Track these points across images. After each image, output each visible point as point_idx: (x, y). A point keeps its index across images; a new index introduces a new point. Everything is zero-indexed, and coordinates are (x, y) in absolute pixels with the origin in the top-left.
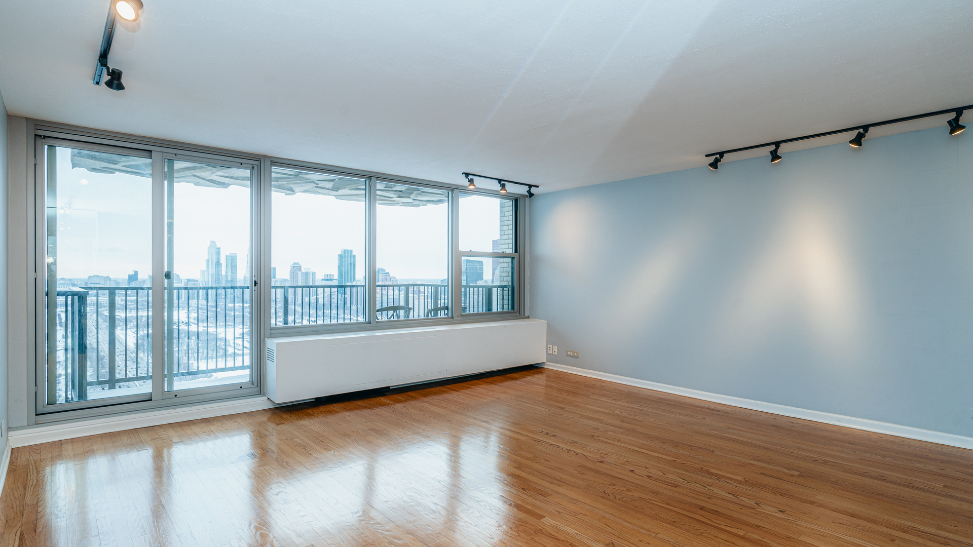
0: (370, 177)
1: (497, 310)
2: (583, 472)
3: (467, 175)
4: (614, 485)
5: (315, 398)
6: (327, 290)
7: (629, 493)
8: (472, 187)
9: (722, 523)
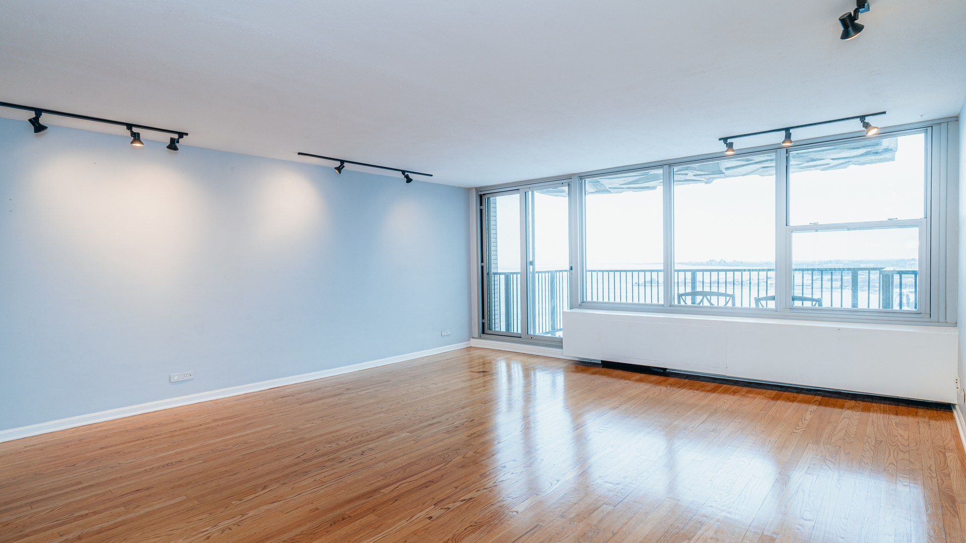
0: (669, 165)
1: (879, 307)
3: (725, 139)
5: (601, 361)
6: (642, 274)
8: (730, 153)
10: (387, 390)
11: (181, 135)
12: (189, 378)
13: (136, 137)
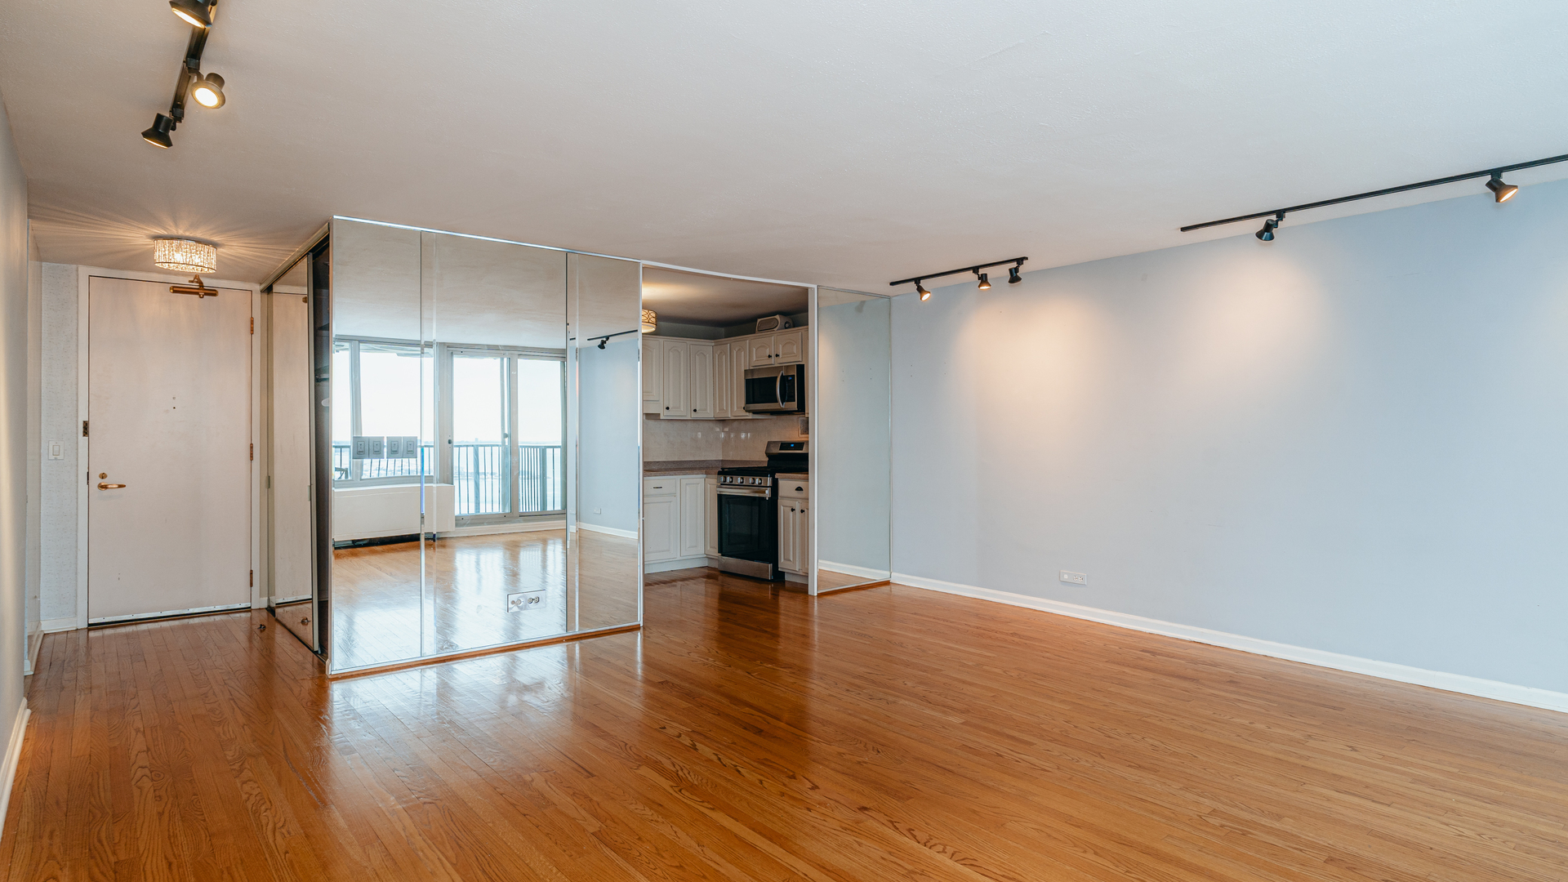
2: (904, 786)
4: (859, 763)
7: (842, 750)
9: (758, 718)
10: (1366, 748)
11: (1020, 261)
12: (1079, 581)
13: (983, 279)
